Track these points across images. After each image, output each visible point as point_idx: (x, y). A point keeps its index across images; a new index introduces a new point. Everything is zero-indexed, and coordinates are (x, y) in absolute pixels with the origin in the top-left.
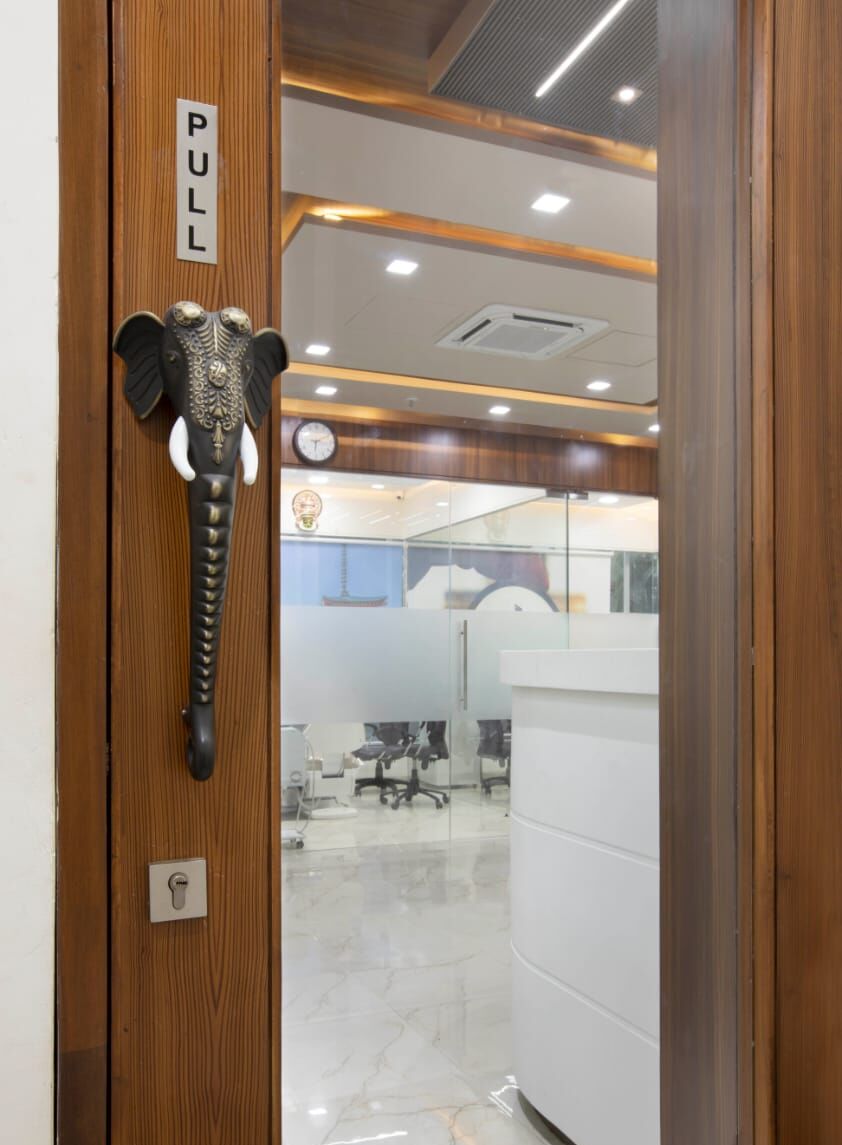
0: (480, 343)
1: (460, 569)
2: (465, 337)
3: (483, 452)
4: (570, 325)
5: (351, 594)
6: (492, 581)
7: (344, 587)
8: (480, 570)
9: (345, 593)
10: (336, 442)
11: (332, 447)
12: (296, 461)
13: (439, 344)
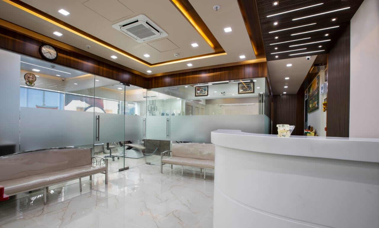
0: (128, 30)
1: (81, 102)
2: (124, 26)
3: (105, 69)
4: (158, 31)
5: (46, 105)
6: (90, 105)
7: (44, 103)
8: (86, 102)
9: (44, 105)
10: (57, 55)
11: (55, 56)
12: (41, 57)
13: (113, 26)
